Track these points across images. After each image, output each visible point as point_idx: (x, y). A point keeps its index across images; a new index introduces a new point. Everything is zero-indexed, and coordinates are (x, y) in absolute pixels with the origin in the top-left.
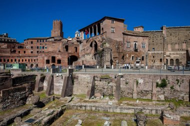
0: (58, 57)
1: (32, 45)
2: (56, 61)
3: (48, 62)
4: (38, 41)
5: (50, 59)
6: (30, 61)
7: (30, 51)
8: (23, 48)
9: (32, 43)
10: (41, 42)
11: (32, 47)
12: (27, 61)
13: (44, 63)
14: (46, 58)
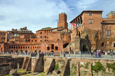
0: (56, 45)
1: (41, 35)
2: (54, 48)
3: (48, 48)
4: (45, 32)
5: (50, 46)
6: (39, 48)
7: (39, 40)
8: (35, 38)
9: (41, 33)
10: (47, 32)
11: (41, 37)
12: (37, 48)
13: (45, 50)
14: (47, 46)
